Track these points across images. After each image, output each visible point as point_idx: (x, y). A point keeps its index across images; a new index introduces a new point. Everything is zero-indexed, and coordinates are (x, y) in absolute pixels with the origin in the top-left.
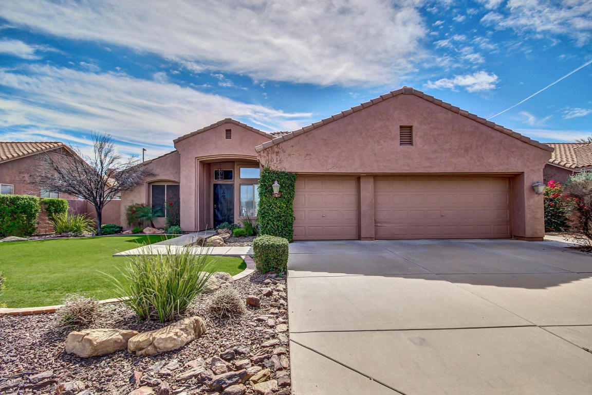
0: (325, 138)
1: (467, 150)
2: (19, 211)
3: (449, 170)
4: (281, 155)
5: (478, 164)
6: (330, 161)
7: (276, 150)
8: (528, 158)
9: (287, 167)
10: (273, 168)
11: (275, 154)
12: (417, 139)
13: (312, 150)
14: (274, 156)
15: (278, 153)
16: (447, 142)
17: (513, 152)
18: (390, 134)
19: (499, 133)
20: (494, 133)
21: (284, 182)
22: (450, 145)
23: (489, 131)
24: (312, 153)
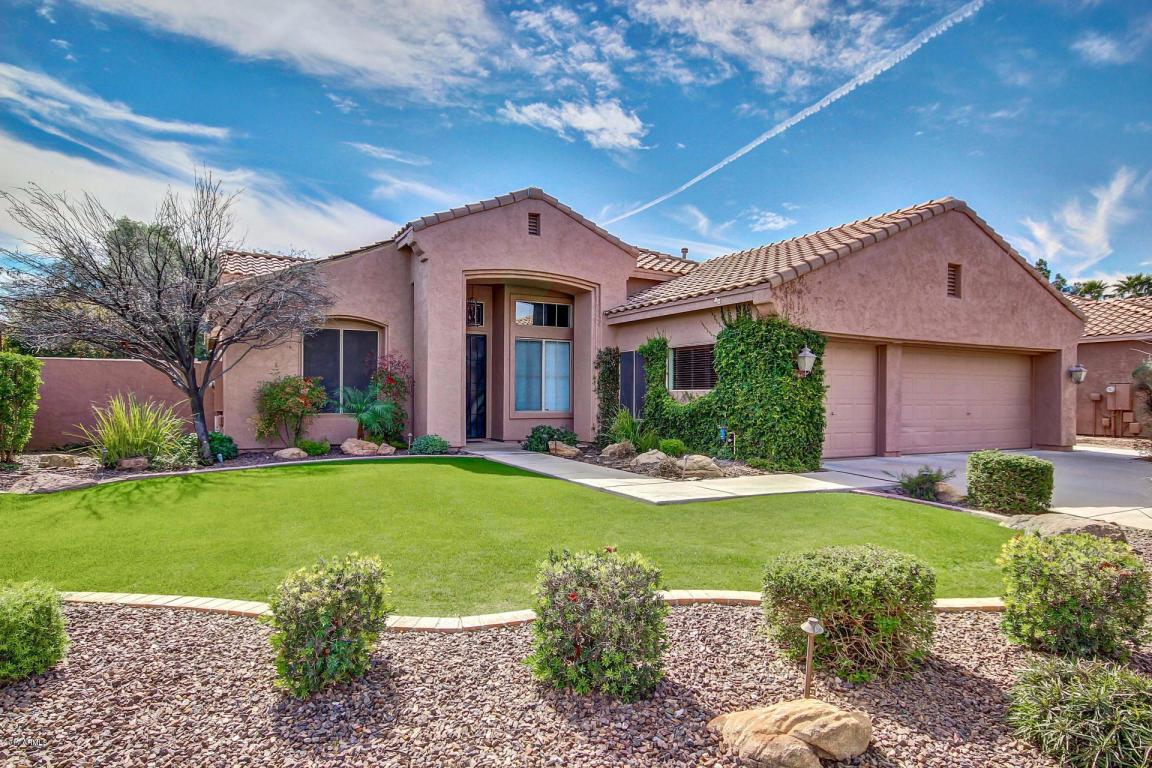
0: (863, 272)
3: (996, 341)
5: (1022, 333)
7: (798, 287)
8: (1065, 330)
10: (794, 322)
12: (965, 287)
13: (845, 294)
15: (801, 293)
16: (995, 297)
17: (1053, 319)
18: (937, 275)
24: (845, 299)
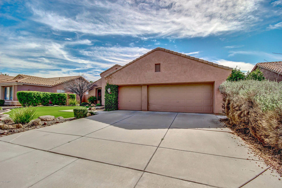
0: (127, 71)
1: (185, 72)
2: (60, 98)
3: (176, 81)
4: (112, 78)
5: (190, 78)
6: (128, 80)
7: (111, 77)
8: (217, 74)
9: (114, 83)
10: (110, 83)
11: (110, 78)
12: (162, 69)
13: (122, 76)
14: (110, 79)
15: (111, 78)
16: (175, 69)
17: (208, 72)
18: (150, 68)
19: (201, 63)
20: (199, 64)
21: (112, 89)
22: (177, 70)
23: (196, 62)
24: (122, 77)
